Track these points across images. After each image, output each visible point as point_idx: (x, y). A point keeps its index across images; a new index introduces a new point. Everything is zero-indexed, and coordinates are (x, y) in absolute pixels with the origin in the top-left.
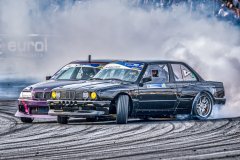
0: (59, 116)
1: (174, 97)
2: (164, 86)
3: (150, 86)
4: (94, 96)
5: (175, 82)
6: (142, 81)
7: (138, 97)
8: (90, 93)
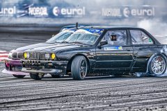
1: (130, 57)
2: (120, 48)
3: (107, 49)
4: (53, 56)
5: (132, 46)
6: (100, 45)
7: (95, 58)
8: (51, 54)
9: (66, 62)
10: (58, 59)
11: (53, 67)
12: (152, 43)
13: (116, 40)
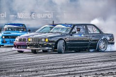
0: (32, 50)
1: (88, 41)
2: (83, 35)
3: (75, 36)
4: (47, 40)
5: (88, 34)
6: (71, 33)
7: (69, 41)
8: (45, 39)
9: (54, 43)
10: (49, 42)
11: (46, 46)
12: (99, 32)
13: (79, 31)
